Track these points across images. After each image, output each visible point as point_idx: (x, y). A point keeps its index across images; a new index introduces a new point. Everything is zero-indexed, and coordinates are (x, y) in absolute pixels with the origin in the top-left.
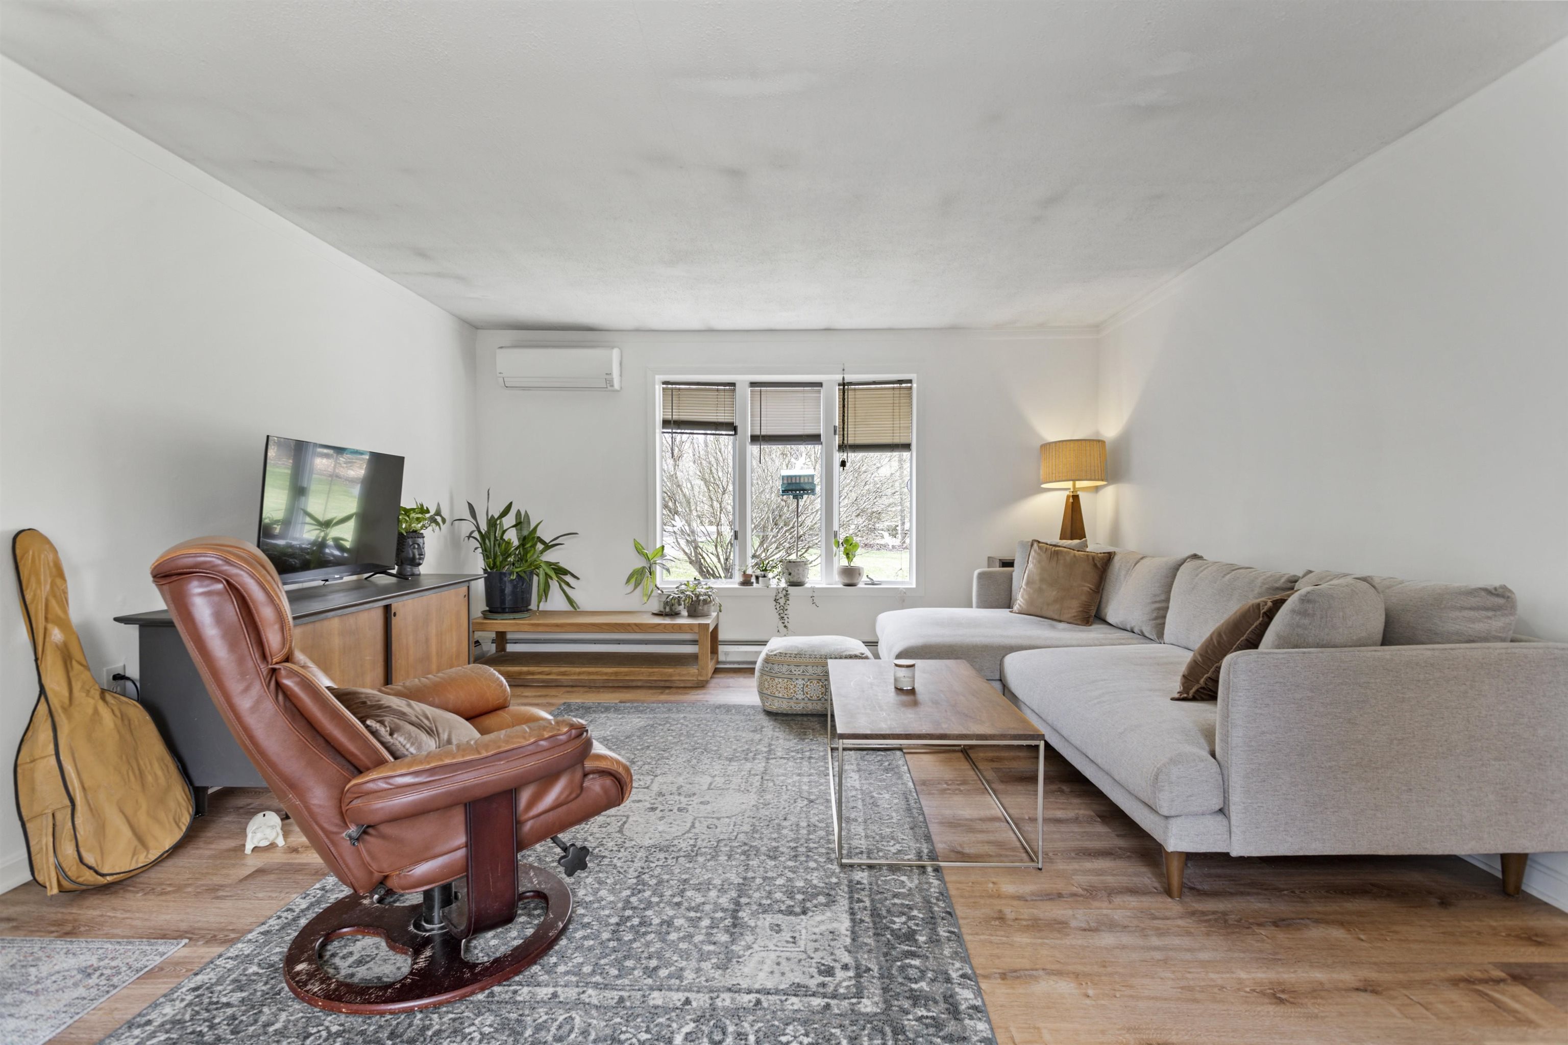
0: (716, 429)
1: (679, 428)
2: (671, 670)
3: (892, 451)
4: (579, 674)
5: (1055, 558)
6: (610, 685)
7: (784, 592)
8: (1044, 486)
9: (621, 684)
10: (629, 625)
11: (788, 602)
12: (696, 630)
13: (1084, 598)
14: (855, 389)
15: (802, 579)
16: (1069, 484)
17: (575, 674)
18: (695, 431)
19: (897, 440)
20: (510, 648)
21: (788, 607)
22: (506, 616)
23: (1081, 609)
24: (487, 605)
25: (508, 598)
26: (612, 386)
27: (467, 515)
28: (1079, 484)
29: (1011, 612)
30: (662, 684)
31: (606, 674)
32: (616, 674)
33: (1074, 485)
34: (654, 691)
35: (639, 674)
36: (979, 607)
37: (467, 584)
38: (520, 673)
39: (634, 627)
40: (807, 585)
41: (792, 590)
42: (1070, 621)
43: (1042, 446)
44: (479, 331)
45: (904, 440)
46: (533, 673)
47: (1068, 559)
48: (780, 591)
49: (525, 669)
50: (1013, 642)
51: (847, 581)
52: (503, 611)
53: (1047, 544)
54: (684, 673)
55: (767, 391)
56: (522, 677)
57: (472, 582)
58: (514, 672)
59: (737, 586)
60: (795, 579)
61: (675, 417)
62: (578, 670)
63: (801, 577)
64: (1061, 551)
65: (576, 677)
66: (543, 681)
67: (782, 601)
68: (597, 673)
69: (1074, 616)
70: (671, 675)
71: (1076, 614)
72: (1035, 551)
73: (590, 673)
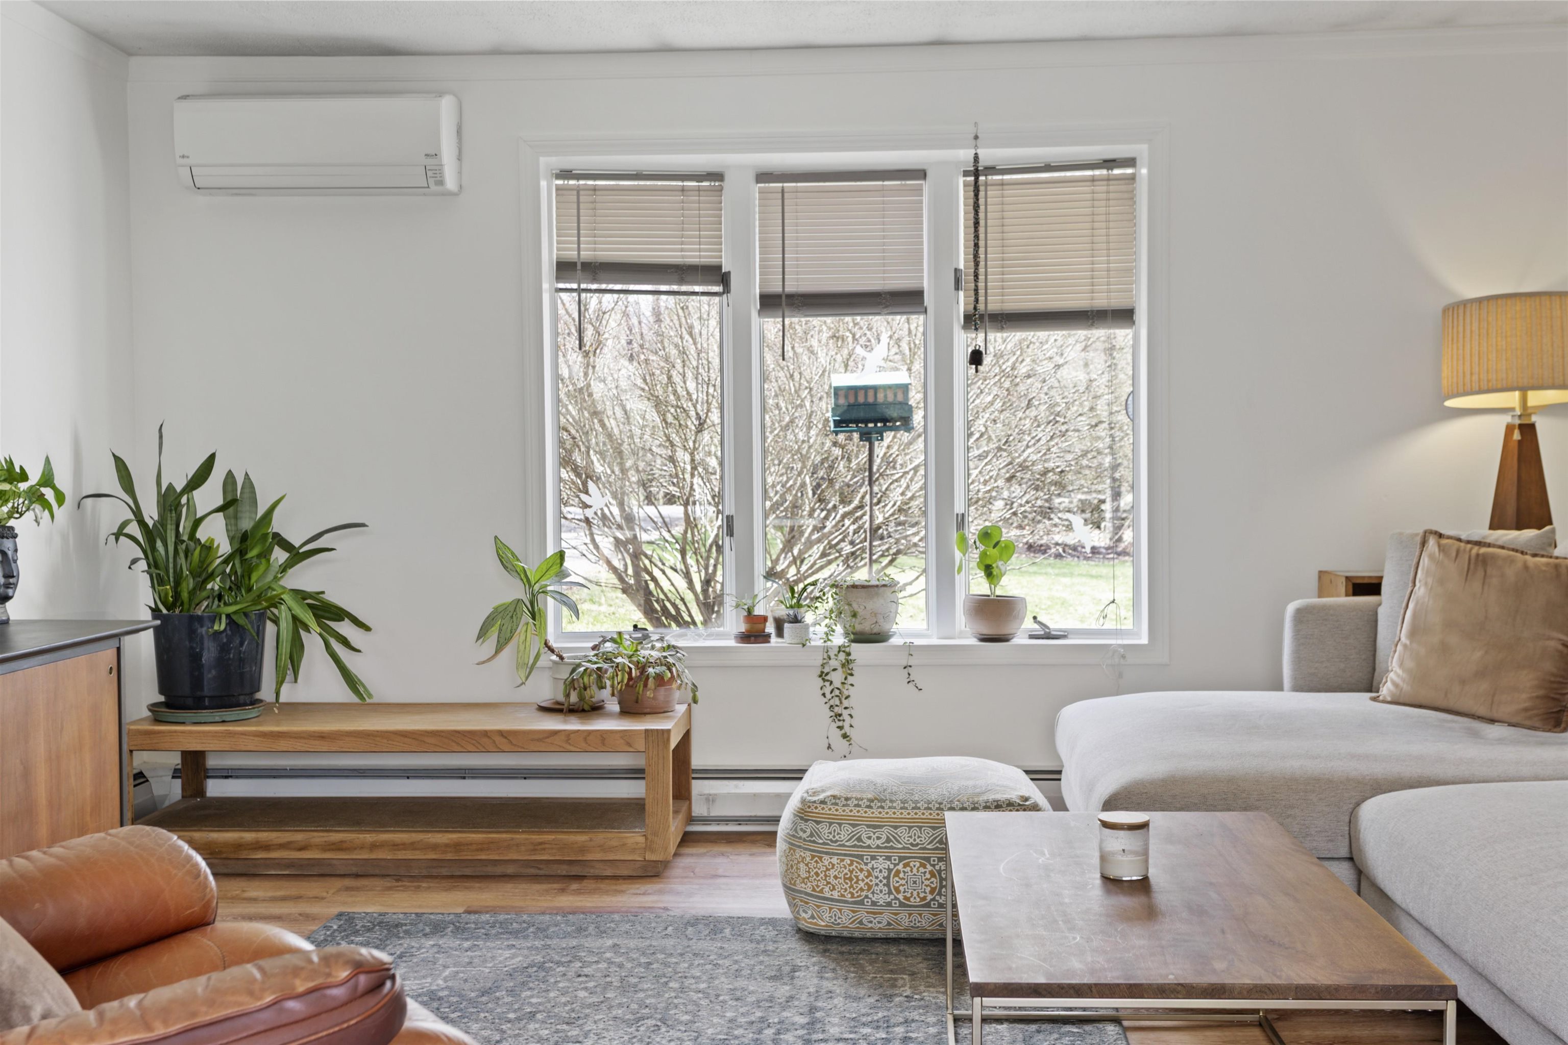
0: (681, 282)
1: (594, 280)
2: (581, 838)
3: (1092, 326)
4: (374, 846)
5: (1480, 573)
6: (444, 872)
7: (842, 656)
8: (1449, 403)
9: (468, 872)
10: (486, 734)
11: (851, 680)
12: (640, 745)
13: (1549, 666)
14: (1002, 184)
15: (885, 627)
16: (1512, 399)
17: (362, 847)
18: (632, 287)
19: (1101, 302)
20: (215, 788)
21: (852, 691)
22: (205, 715)
23: (1541, 692)
24: (162, 692)
25: (210, 675)
26: (441, 183)
27: (112, 484)
28: (1536, 398)
29: (1374, 699)
30: (563, 870)
31: (435, 847)
32: (457, 846)
33: (1524, 400)
34: (545, 886)
35: (509, 847)
36: (1298, 688)
37: (114, 643)
38: (239, 846)
39: (498, 739)
40: (895, 641)
41: (860, 651)
42: (1514, 720)
43: (1446, 310)
44: (134, 61)
45: (1117, 302)
46: (267, 847)
47: (1510, 573)
48: (832, 654)
49: (249, 836)
50: (1378, 770)
51: (987, 631)
52: (198, 704)
53: (1459, 540)
54: (614, 843)
55: (796, 191)
56: (244, 855)
57: (127, 639)
58: (226, 844)
59: (732, 643)
60: (866, 627)
61: (587, 255)
62: (369, 838)
63: (881, 620)
64: (1493, 557)
65: (365, 855)
66: (291, 864)
67: (837, 678)
68: (413, 846)
69: (1526, 710)
70: (583, 849)
71: (1527, 704)
72: (1431, 557)
73: (395, 846)
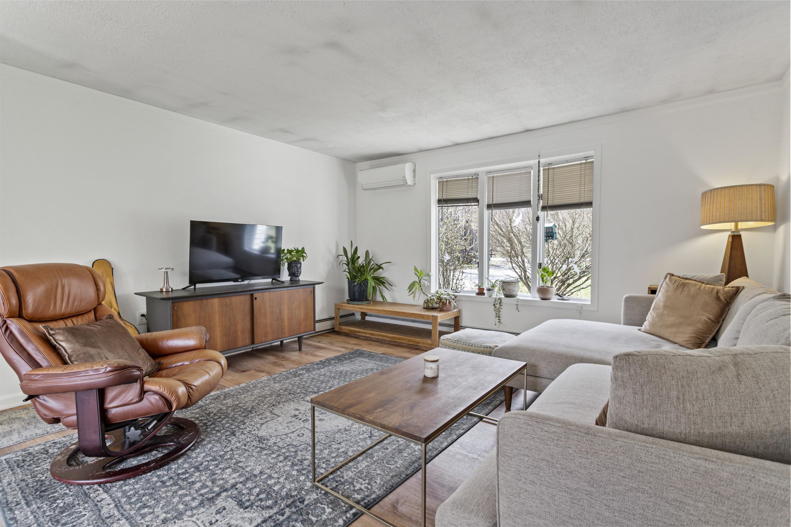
0: (468, 203)
1: (447, 204)
2: (418, 340)
3: (579, 208)
4: (378, 335)
5: (681, 289)
6: (392, 343)
7: (499, 300)
8: (704, 227)
9: (396, 344)
10: (399, 312)
11: (501, 307)
12: (431, 318)
13: (700, 326)
14: (554, 168)
15: (514, 293)
16: (731, 226)
17: (376, 335)
18: (459, 205)
19: (582, 200)
21: (501, 310)
22: (356, 303)
23: (694, 335)
25: (357, 294)
26: (407, 183)
28: (742, 225)
29: (639, 330)
30: (415, 347)
31: (389, 337)
32: (394, 338)
33: (736, 226)
34: (406, 350)
35: (403, 340)
36: (626, 324)
37: (313, 286)
38: (355, 331)
39: (402, 314)
40: (518, 297)
41: (506, 301)
42: (682, 344)
43: (704, 194)
44: (357, 164)
45: (587, 200)
46: (360, 332)
47: (693, 290)
48: (497, 300)
49: (357, 329)
51: (543, 297)
53: (679, 277)
54: (425, 342)
55: (497, 176)
56: (356, 333)
57: (316, 286)
58: (353, 331)
59: (474, 295)
60: (508, 293)
61: (444, 197)
62: (377, 333)
63: (512, 292)
64: (688, 284)
65: (377, 337)
66: (365, 337)
67: (498, 306)
68: (385, 336)
69: (687, 341)
70: (418, 343)
71: (687, 339)
72: (666, 283)
73: (382, 336)
